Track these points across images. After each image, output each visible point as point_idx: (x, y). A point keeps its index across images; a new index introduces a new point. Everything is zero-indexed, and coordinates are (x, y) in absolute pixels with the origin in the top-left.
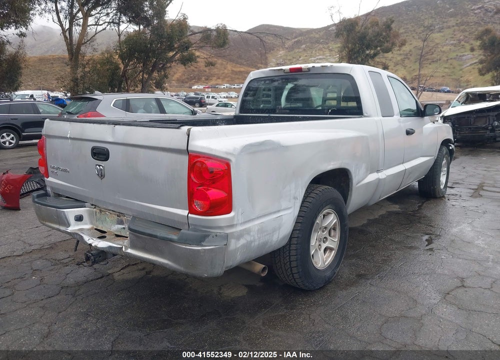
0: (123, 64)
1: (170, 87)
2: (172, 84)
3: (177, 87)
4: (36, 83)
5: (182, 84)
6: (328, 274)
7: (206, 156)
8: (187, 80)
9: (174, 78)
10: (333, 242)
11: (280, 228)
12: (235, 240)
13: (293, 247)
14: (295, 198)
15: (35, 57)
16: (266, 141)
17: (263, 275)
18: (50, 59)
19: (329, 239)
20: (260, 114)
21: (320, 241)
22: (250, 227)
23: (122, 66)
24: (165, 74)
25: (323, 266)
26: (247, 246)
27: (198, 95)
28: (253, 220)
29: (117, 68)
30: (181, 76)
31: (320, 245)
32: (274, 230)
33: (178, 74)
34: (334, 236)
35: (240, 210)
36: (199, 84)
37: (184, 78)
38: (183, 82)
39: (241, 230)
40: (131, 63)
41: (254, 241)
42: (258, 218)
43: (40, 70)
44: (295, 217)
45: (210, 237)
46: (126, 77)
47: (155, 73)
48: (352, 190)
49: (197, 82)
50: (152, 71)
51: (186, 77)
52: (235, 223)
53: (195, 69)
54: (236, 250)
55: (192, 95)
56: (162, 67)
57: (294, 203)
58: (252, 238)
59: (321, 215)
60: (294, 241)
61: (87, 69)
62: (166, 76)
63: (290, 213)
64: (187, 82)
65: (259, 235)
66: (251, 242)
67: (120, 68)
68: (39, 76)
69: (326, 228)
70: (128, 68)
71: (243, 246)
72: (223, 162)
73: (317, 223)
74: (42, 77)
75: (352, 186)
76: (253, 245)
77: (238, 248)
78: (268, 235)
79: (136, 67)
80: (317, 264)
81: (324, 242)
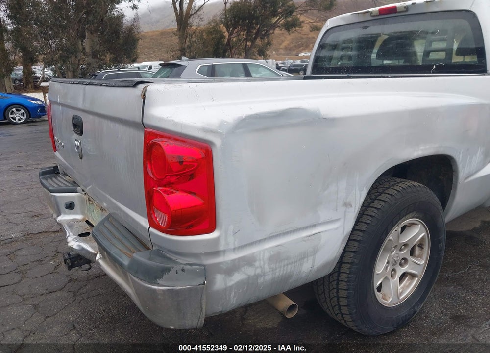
0: (228, 32)
1: (278, 55)
2: (279, 53)
3: (284, 55)
4: (157, 55)
5: (289, 52)
6: (404, 313)
7: (168, 135)
8: (294, 48)
9: (281, 46)
10: (418, 265)
11: (315, 252)
12: (223, 276)
13: (344, 277)
14: (347, 205)
15: (157, 31)
16: (290, 109)
17: (289, 316)
18: (169, 33)
19: (409, 262)
20: (337, 73)
21: (393, 265)
22: (253, 253)
23: (226, 34)
24: (268, 41)
25: (396, 300)
26: (250, 282)
27: (304, 62)
28: (260, 241)
29: (223, 37)
30: (288, 44)
31: (394, 270)
32: (304, 257)
33: (285, 42)
34: (420, 256)
35: (231, 227)
36: (307, 51)
37: (291, 46)
38: (290, 50)
39: (234, 261)
40: (236, 31)
41: (264, 274)
42: (271, 238)
43: (161, 43)
44: (345, 234)
45: (172, 272)
46: (230, 45)
47: (258, 40)
48: (456, 188)
49: (305, 50)
50: (255, 38)
51: (293, 45)
52: (222, 248)
53: (304, 37)
54: (227, 290)
55: (298, 62)
56: (266, 33)
57: (345, 212)
58: (259, 271)
59: (398, 228)
60: (345, 268)
61: (194, 39)
62: (269, 43)
63: (337, 229)
64: (294, 50)
65: (272, 266)
66: (257, 276)
67: (225, 37)
68: (160, 49)
69: (405, 245)
70: (233, 36)
71: (240, 284)
72: (196, 145)
73: (390, 240)
74: (163, 49)
75: (457, 182)
76: (261, 280)
77: (231, 287)
78: (291, 264)
79: (240, 35)
80: (387, 298)
81: (401, 265)
